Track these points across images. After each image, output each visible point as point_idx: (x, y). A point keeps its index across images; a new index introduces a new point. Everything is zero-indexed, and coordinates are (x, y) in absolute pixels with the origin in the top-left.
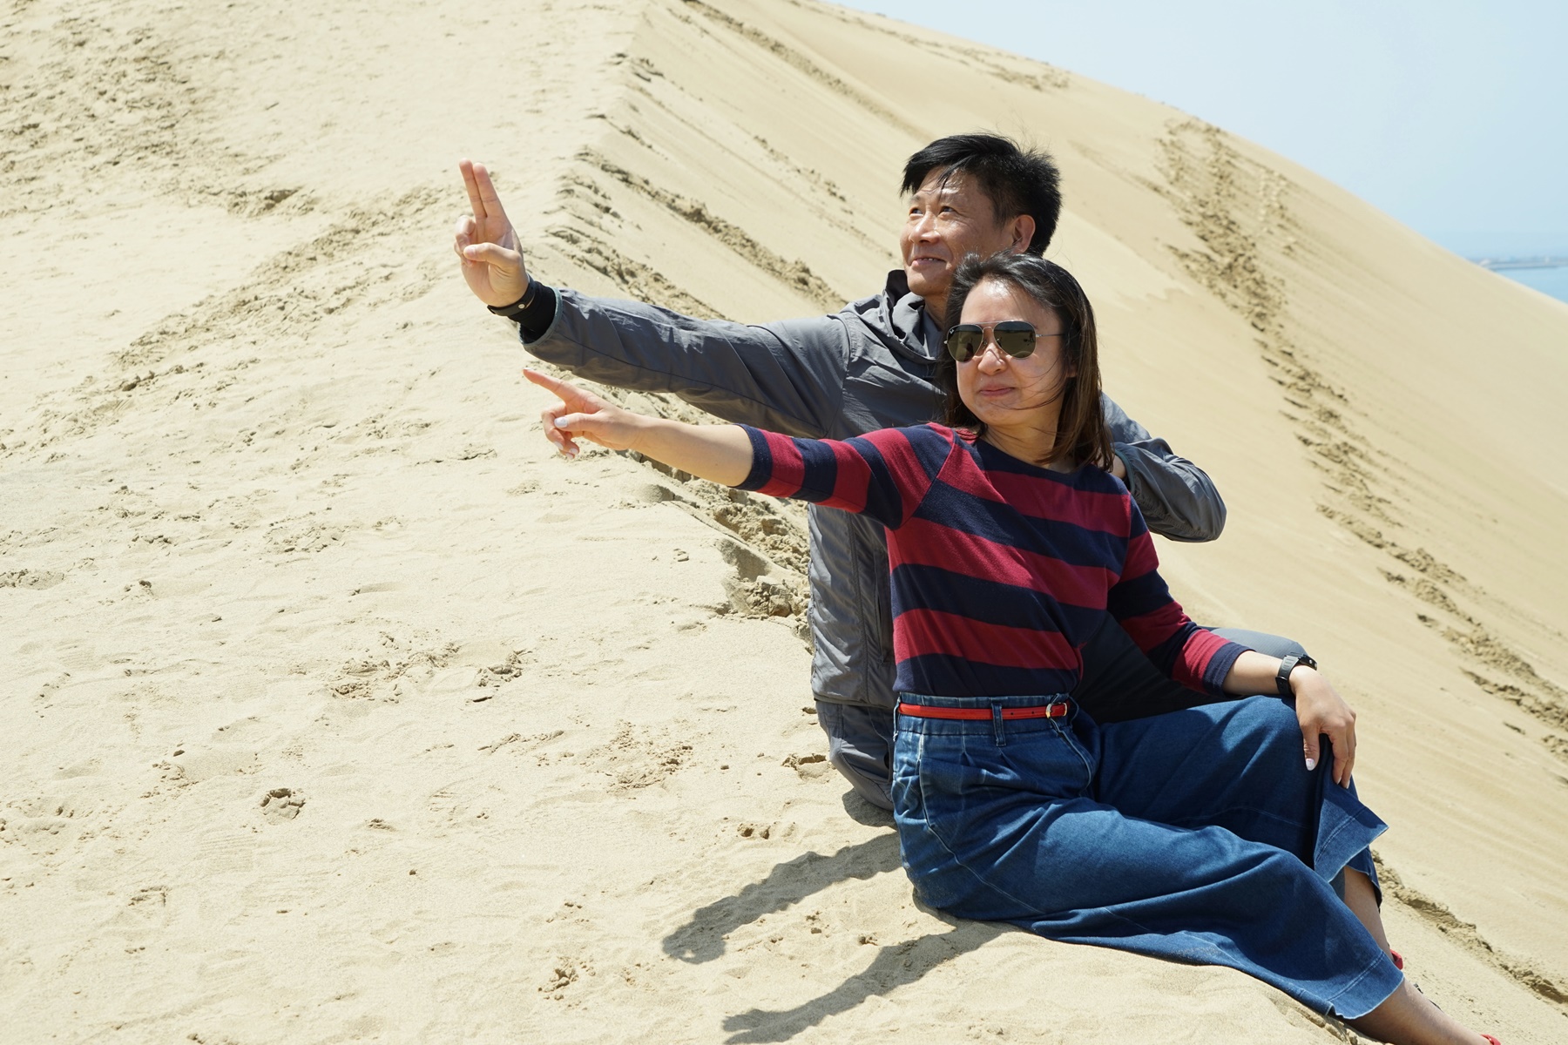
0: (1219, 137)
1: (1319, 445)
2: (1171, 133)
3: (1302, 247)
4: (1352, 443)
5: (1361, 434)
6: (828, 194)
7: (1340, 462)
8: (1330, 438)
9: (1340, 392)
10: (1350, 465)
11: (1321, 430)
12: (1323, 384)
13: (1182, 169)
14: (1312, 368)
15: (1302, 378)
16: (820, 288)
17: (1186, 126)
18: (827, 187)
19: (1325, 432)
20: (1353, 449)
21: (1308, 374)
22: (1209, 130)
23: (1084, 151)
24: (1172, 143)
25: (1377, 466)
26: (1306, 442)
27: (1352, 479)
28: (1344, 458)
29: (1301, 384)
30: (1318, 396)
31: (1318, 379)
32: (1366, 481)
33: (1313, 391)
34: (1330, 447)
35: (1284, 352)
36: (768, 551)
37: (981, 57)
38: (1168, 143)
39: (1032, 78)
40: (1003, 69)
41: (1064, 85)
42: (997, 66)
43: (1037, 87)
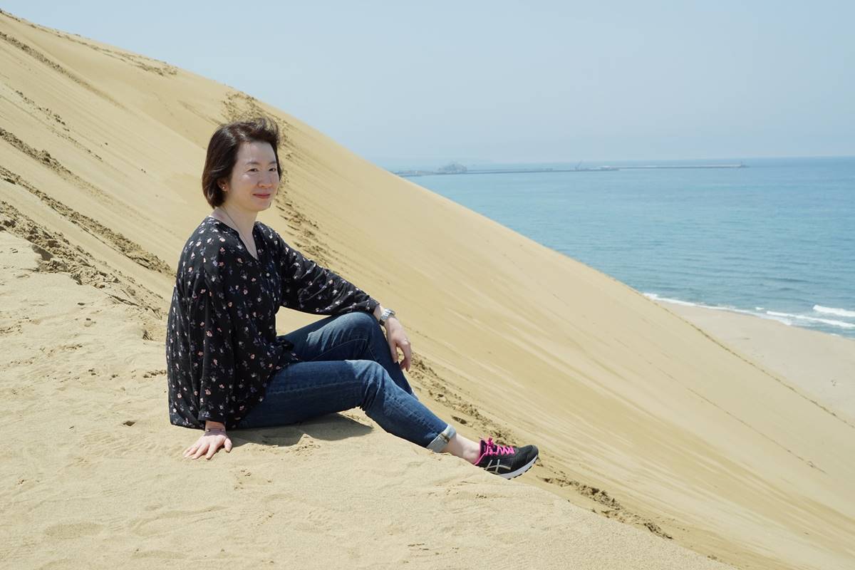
0: (253, 102)
1: (304, 247)
2: (229, 99)
3: (296, 156)
4: (320, 246)
5: (325, 243)
6: (56, 121)
7: (315, 255)
8: (310, 244)
9: (315, 224)
10: (319, 256)
11: (305, 239)
12: (306, 219)
13: (235, 116)
14: (301, 212)
15: (296, 217)
16: (55, 164)
17: (237, 96)
18: (55, 118)
19: (308, 241)
20: (322, 249)
21: (299, 214)
22: (248, 98)
23: (186, 106)
24: (230, 104)
25: (332, 257)
26: (298, 245)
28: (317, 253)
29: (296, 219)
30: (304, 225)
31: (304, 217)
32: (327, 263)
33: (301, 222)
34: (310, 247)
35: (288, 204)
36: (51, 253)
37: (131, 58)
38: (228, 103)
39: (158, 69)
40: (143, 64)
41: (175, 73)
42: (140, 63)
43: (161, 74)
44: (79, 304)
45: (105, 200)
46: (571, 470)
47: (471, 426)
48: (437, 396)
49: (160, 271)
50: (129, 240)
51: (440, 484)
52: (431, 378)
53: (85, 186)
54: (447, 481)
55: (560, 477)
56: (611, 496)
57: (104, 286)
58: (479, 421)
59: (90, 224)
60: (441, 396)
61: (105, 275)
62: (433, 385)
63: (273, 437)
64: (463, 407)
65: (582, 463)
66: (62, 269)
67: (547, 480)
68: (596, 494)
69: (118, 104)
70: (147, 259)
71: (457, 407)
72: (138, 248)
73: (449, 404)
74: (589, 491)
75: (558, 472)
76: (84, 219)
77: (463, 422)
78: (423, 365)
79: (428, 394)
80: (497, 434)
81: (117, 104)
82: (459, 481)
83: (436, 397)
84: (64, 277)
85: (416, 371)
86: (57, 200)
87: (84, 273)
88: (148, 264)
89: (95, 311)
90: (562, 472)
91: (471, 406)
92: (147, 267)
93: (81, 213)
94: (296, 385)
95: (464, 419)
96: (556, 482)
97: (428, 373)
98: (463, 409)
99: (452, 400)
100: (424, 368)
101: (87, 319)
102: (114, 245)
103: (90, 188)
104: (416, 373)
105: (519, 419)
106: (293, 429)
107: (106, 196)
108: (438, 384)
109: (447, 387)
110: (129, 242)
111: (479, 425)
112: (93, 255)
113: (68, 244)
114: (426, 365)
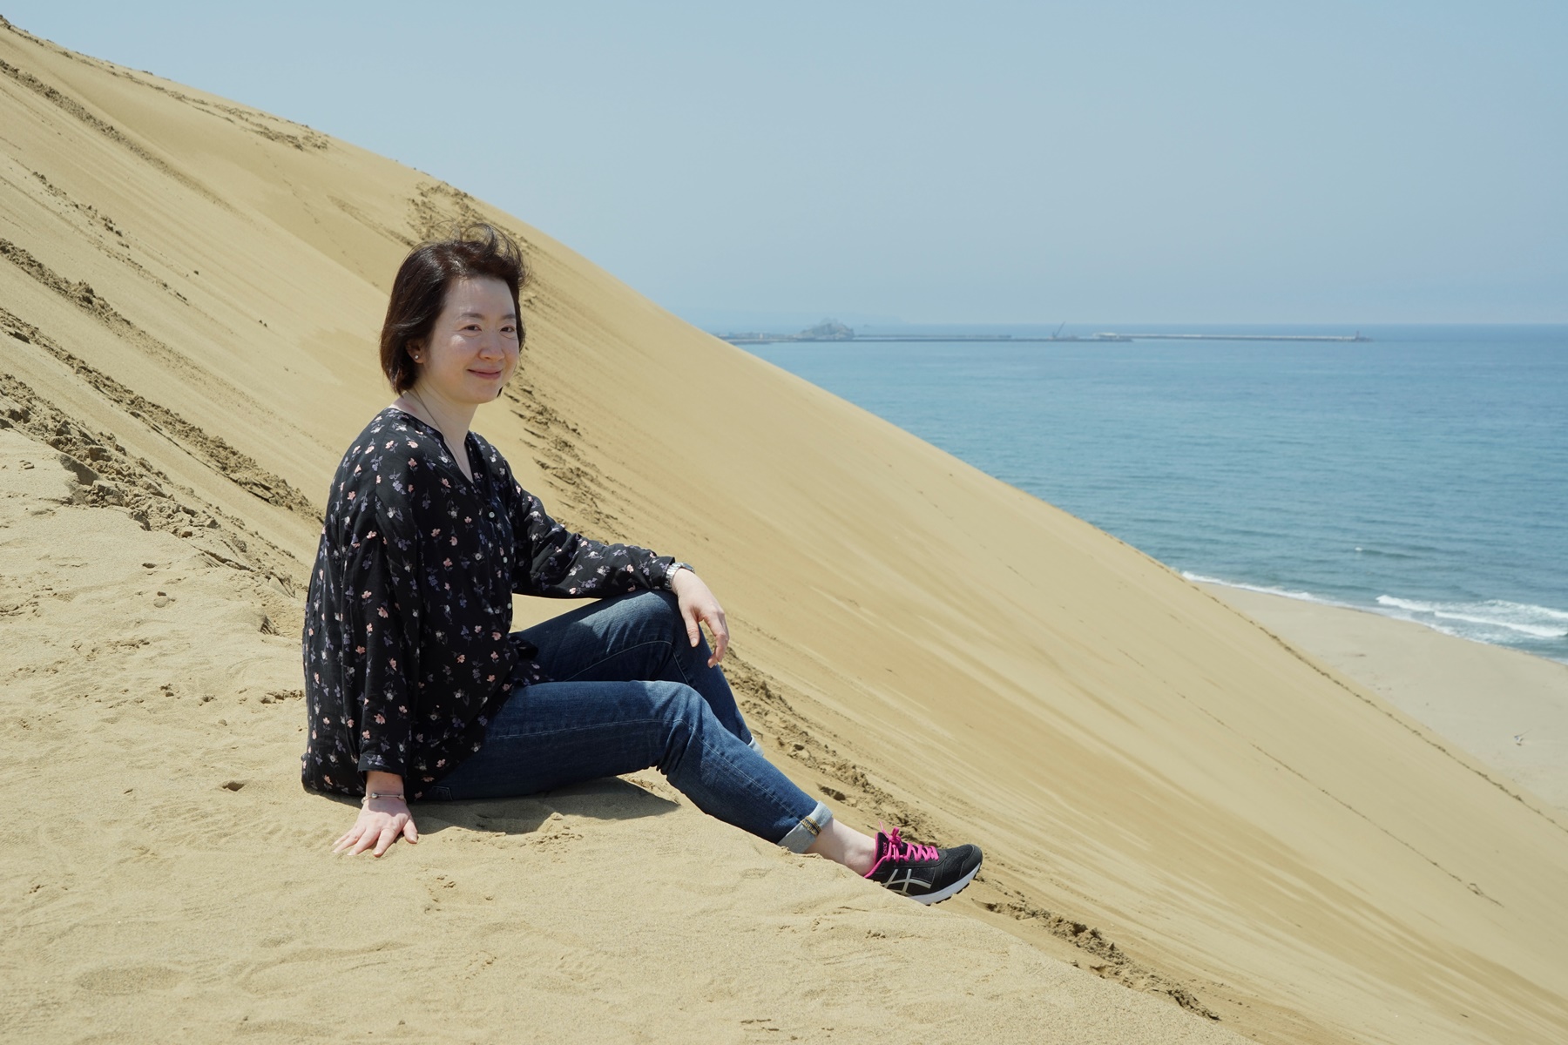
0: (466, 201)
1: (554, 468)
2: (422, 194)
3: (541, 301)
4: (583, 468)
5: (592, 463)
6: (105, 228)
7: (573, 484)
8: (565, 464)
9: (575, 427)
10: (581, 487)
11: (557, 456)
12: (558, 419)
13: (433, 227)
14: (550, 405)
15: (541, 413)
16: (103, 307)
17: (436, 190)
18: (104, 222)
19: (561, 458)
20: (586, 474)
21: (546, 410)
22: (457, 194)
23: (343, 206)
24: (424, 203)
25: (605, 489)
26: (543, 466)
27: (584, 497)
28: (577, 480)
29: (539, 417)
30: (555, 430)
31: (554, 415)
32: (594, 499)
33: (549, 424)
34: (564, 470)
35: (525, 390)
36: (96, 471)
37: (245, 116)
38: (420, 203)
39: (294, 138)
40: (266, 128)
41: (323, 146)
42: (261, 126)
43: (298, 147)
44: (144, 565)
45: (192, 376)
46: (1037, 890)
47: (852, 805)
48: (792, 748)
49: (290, 508)
50: (235, 449)
51: (800, 909)
52: (781, 715)
53: (155, 349)
54: (813, 905)
55: (1015, 901)
56: (1109, 939)
57: (189, 534)
58: (869, 796)
59: (165, 418)
60: (799, 748)
61: (192, 513)
62: (786, 728)
63: (495, 818)
64: (840, 769)
65: (1055, 877)
66: (115, 500)
67: (991, 907)
68: (1081, 935)
69: (219, 200)
70: (267, 485)
71: (828, 768)
72: (251, 464)
73: (813, 763)
74: (1068, 928)
75: (1011, 892)
76: (152, 409)
77: (840, 797)
78: (767, 691)
79: (776, 744)
80: (900, 819)
81: (217, 200)
82: (835, 905)
83: (791, 750)
84: (117, 516)
85: (754, 700)
86: (106, 374)
87: (154, 508)
88: (268, 495)
89: (174, 579)
90: (1019, 893)
91: (854, 767)
92: (267, 500)
93: (148, 399)
94: (540, 725)
95: (841, 791)
96: (1008, 911)
97: (775, 705)
98: (839, 773)
99: (821, 755)
100: (769, 697)
101: (160, 594)
102: (208, 458)
103: (164, 354)
104: (755, 704)
105: (943, 793)
106: (533, 803)
107: (194, 367)
108: (795, 726)
109: (811, 733)
110: (234, 454)
111: (868, 803)
112: (168, 476)
113: (125, 454)
114: (773, 691)
